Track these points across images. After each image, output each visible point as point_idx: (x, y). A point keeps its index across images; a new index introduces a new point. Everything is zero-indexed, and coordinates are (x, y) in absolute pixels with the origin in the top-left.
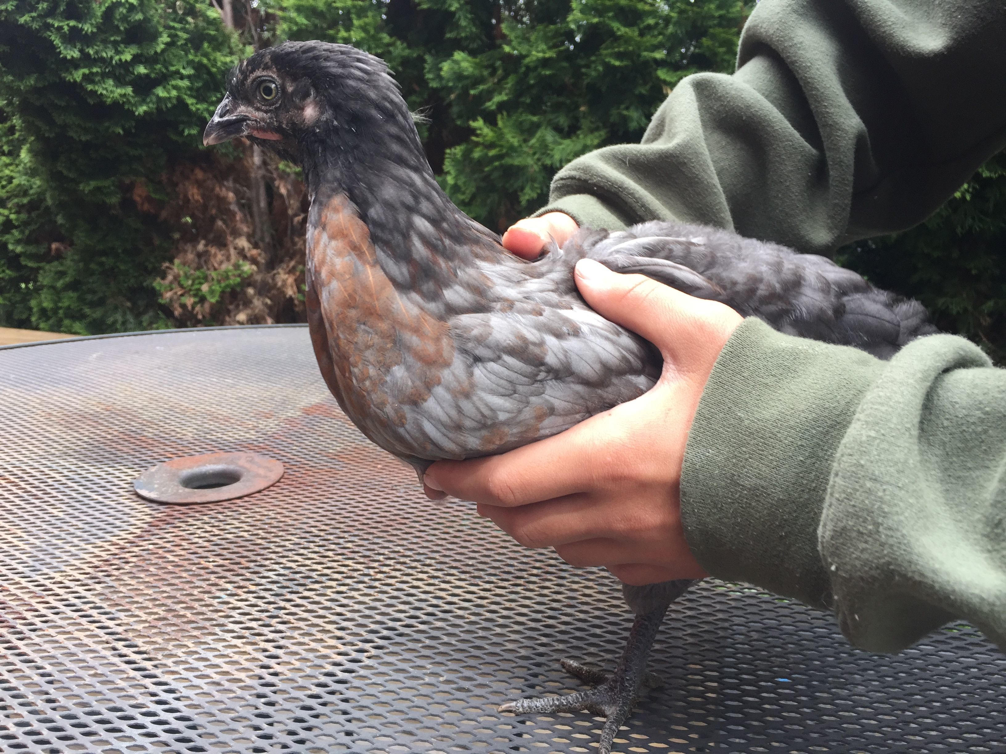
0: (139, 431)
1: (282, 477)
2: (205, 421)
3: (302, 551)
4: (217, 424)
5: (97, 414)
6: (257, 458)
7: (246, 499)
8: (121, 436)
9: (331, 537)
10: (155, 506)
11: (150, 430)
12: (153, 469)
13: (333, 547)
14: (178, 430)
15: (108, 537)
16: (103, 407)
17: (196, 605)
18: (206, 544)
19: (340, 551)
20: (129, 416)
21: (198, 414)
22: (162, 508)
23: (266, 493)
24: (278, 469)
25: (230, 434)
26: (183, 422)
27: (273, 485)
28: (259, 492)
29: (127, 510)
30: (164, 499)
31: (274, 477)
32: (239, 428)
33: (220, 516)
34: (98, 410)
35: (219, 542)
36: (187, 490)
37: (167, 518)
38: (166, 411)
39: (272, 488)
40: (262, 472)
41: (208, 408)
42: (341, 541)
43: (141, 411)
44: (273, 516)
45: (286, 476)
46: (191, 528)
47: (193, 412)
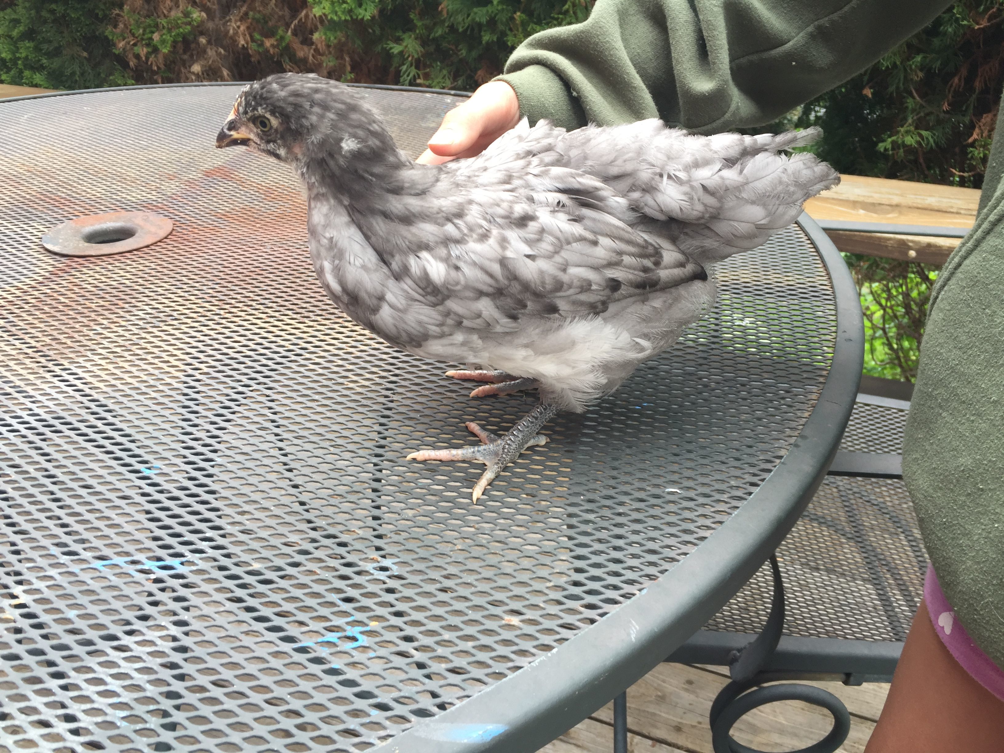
0: (54, 191)
1: (170, 234)
2: (114, 182)
3: (170, 296)
4: (124, 185)
5: (19, 175)
6: (152, 216)
7: (135, 252)
8: (38, 195)
10: (58, 258)
11: (64, 190)
12: (60, 226)
14: (89, 190)
15: (15, 283)
16: (26, 168)
17: (76, 335)
18: (93, 289)
20: (47, 177)
21: (110, 175)
22: (63, 259)
23: (153, 247)
24: (167, 226)
25: (134, 195)
26: (95, 183)
27: (160, 241)
28: (147, 246)
29: (34, 261)
30: (65, 252)
31: (162, 234)
32: (143, 189)
33: (110, 267)
34: (21, 171)
35: (104, 287)
36: (86, 244)
37: (66, 268)
38: (81, 172)
39: (159, 244)
40: (153, 229)
41: (119, 169)
43: (58, 172)
44: (154, 267)
45: (174, 233)
46: (83, 276)
47: (105, 173)
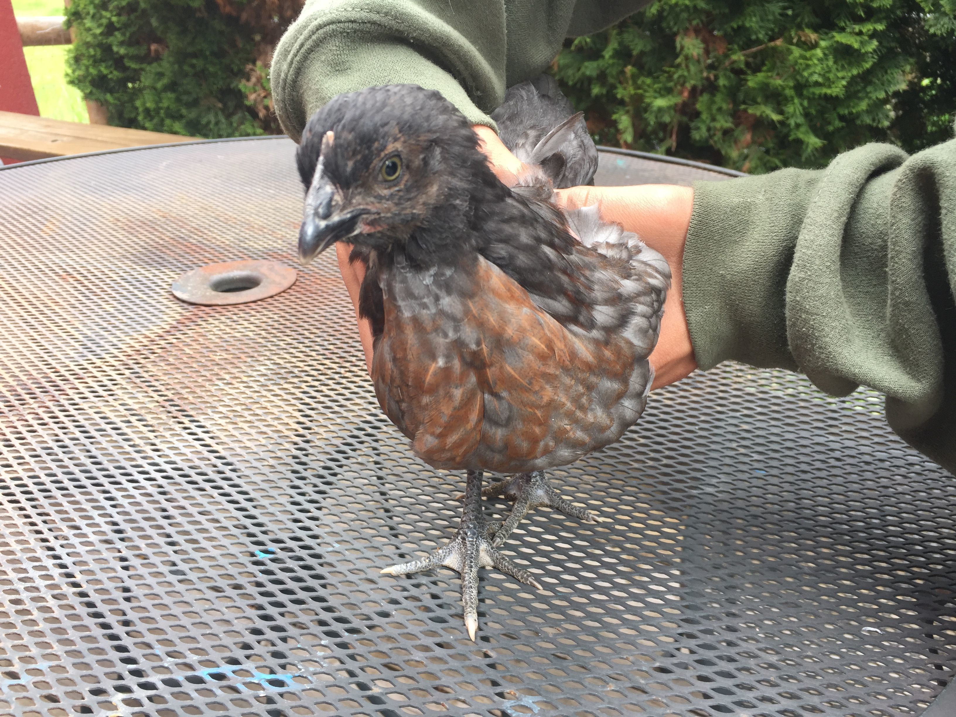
0: (186, 238)
1: (294, 284)
2: (243, 229)
3: (292, 350)
4: (252, 233)
5: (155, 221)
6: (277, 265)
7: (260, 303)
8: (171, 241)
9: (318, 339)
10: (186, 306)
11: (196, 237)
12: (190, 273)
13: (318, 348)
14: (218, 237)
15: (144, 331)
16: (161, 214)
17: (198, 390)
18: (217, 340)
19: (322, 352)
20: (180, 224)
21: (238, 223)
22: (191, 308)
23: (277, 298)
24: (291, 276)
25: (261, 243)
26: (224, 230)
27: (284, 292)
28: (271, 297)
29: (163, 308)
30: (193, 300)
31: (286, 284)
32: (270, 237)
33: (235, 318)
34: (157, 216)
35: (228, 339)
36: (214, 293)
37: (193, 318)
38: (213, 219)
39: (283, 294)
40: (277, 279)
41: (248, 217)
42: (326, 343)
43: (191, 219)
44: (277, 319)
45: (297, 284)
46: (209, 326)
47: (234, 221)
